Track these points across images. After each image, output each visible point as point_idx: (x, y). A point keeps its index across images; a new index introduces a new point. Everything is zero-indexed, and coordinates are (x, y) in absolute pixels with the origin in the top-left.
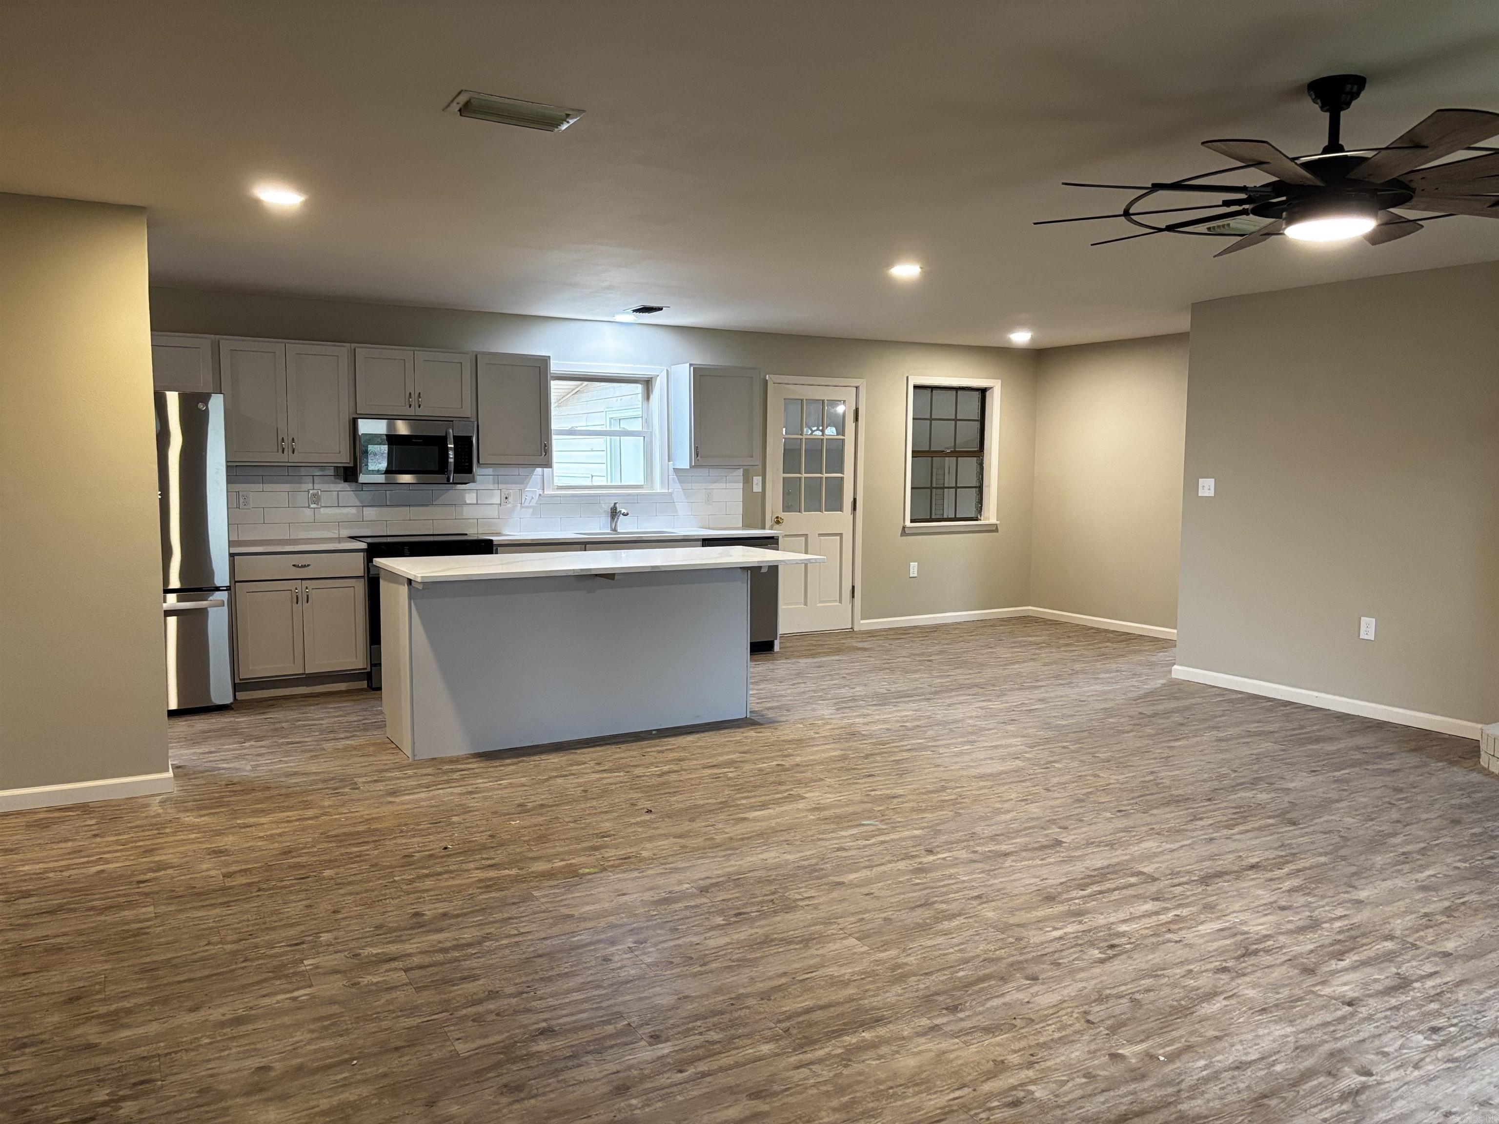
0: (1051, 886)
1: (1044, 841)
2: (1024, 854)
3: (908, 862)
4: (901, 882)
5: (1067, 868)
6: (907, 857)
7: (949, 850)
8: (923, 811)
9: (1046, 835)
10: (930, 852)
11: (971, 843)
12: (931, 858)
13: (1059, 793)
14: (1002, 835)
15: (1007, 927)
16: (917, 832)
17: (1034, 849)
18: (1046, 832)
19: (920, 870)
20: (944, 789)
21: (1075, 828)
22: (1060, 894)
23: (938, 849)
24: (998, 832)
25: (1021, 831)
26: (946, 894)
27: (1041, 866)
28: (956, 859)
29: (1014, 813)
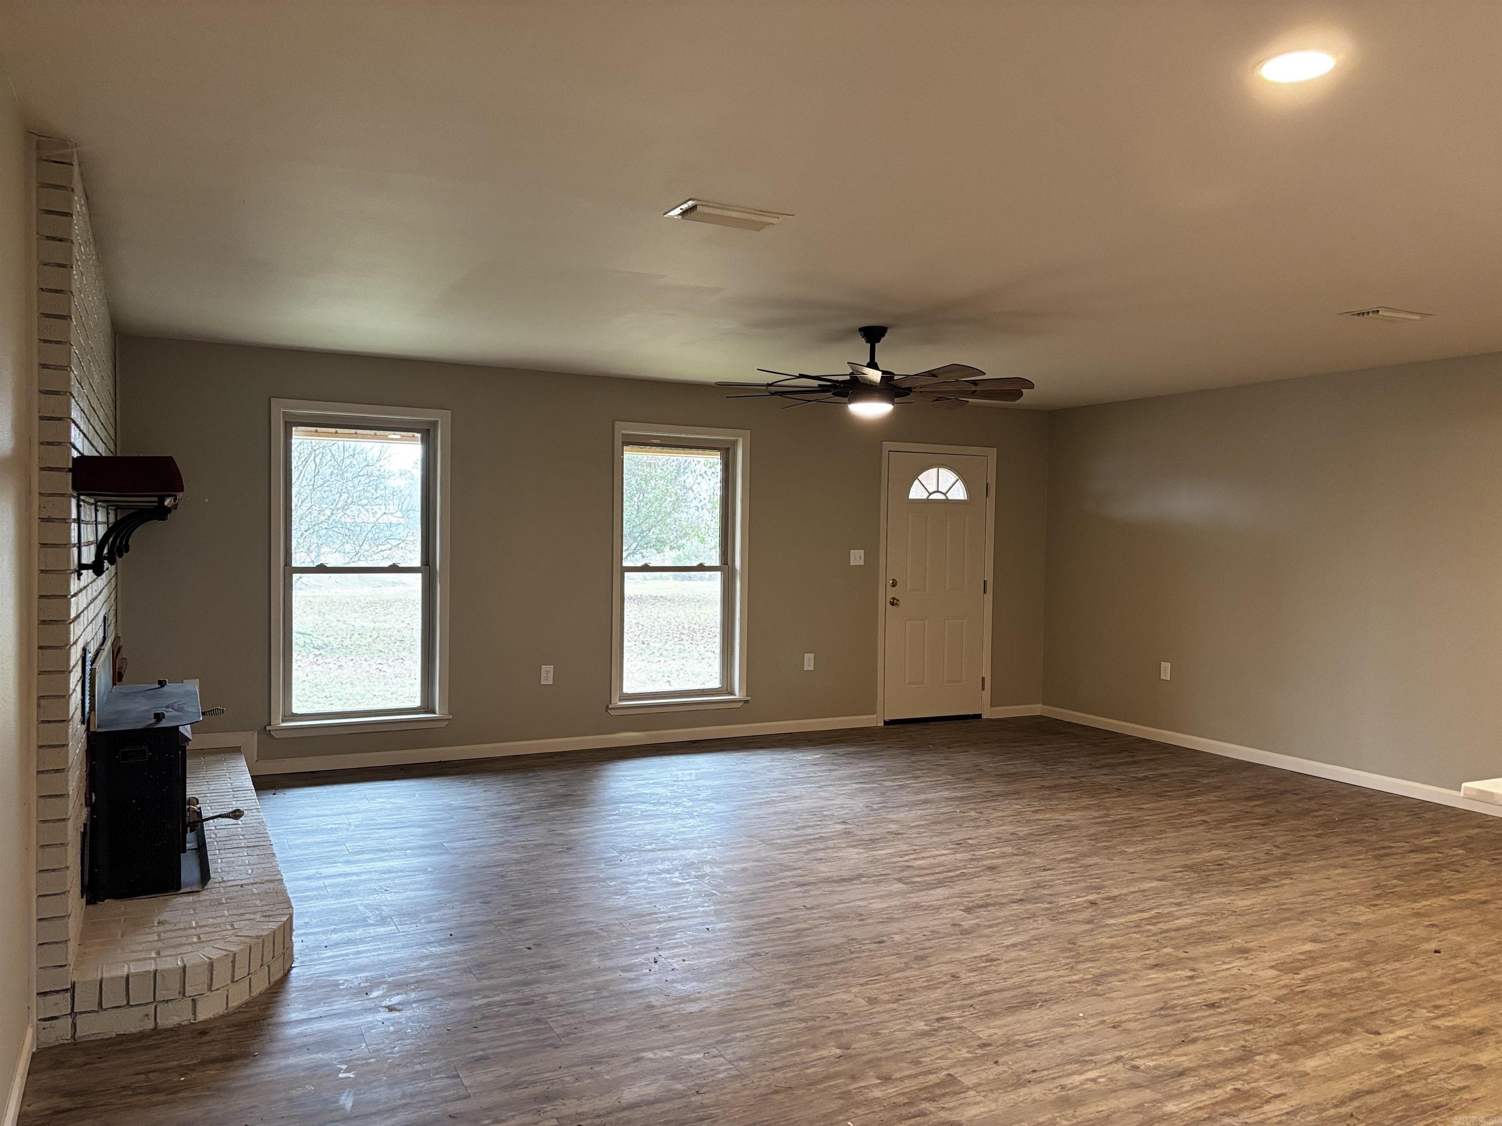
0: (988, 875)
1: (983, 912)
2: (1004, 900)
3: (1111, 895)
4: (1111, 879)
5: (969, 888)
6: (1114, 899)
7: (1074, 905)
8: (1113, 947)
9: (977, 917)
10: (1093, 903)
11: (1054, 911)
12: (1090, 897)
13: (941, 972)
14: (1022, 919)
15: (1026, 854)
16: (1112, 921)
17: (994, 905)
18: (976, 921)
19: (1098, 888)
20: (1097, 980)
21: (945, 924)
22: (982, 871)
23: (1085, 905)
24: (1027, 921)
25: (1004, 922)
26: (1073, 872)
27: (990, 890)
28: (1067, 897)
29: (1007, 943)
